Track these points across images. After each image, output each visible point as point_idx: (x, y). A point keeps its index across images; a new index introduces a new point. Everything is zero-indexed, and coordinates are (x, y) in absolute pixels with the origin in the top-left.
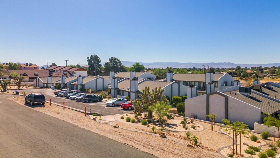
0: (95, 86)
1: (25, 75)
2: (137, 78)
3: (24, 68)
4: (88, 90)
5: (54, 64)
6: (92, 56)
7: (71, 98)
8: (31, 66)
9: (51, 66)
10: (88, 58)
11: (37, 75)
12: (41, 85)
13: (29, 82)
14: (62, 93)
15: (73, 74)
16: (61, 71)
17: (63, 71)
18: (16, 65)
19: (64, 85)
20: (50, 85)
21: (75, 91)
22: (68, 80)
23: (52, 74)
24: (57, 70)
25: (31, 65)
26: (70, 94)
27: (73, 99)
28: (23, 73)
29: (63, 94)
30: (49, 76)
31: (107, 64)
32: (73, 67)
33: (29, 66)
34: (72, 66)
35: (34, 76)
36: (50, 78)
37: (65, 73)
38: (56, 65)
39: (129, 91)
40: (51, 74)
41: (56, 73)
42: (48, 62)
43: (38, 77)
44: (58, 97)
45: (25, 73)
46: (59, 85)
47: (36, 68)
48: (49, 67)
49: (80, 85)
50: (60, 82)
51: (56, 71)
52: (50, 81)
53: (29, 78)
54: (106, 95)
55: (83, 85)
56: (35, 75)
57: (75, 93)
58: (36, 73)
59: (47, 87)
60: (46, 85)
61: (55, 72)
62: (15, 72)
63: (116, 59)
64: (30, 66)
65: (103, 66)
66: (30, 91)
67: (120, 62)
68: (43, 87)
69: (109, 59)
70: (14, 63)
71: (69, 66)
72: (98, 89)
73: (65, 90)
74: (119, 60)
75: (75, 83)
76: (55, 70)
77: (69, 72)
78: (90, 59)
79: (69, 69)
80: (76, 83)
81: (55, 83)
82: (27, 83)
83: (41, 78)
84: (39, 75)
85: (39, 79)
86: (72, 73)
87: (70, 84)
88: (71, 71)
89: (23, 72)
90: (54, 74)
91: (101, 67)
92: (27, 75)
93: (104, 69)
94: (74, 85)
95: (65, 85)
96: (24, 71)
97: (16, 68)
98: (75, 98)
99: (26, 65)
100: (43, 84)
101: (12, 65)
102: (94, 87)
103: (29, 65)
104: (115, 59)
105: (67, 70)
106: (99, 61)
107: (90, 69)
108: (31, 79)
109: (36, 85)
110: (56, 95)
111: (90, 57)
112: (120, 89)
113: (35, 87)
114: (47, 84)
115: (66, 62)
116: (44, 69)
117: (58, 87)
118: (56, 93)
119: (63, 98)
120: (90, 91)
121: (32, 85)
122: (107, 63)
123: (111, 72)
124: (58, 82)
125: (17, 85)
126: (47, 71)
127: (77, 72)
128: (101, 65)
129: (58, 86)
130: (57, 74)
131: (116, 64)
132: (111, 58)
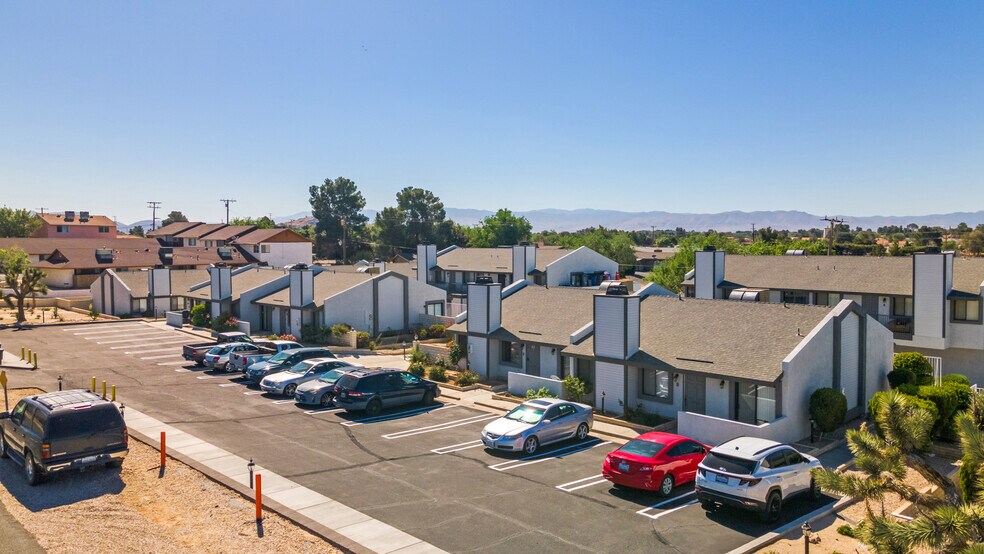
0: (371, 313)
1: (56, 258)
2: (545, 273)
3: (59, 228)
4: (343, 332)
5: (176, 217)
6: (328, 182)
7: (273, 384)
8: (87, 221)
9: (165, 223)
10: (313, 190)
11: (110, 261)
12: (123, 304)
13: (74, 287)
14: (222, 352)
15: (255, 255)
16: (209, 243)
17: (215, 244)
18: (23, 217)
19: (226, 308)
20: (161, 304)
21: (284, 347)
22: (243, 284)
23: (171, 255)
24: (190, 240)
25: (85, 216)
26: (262, 360)
27: (281, 390)
28: (51, 252)
29: (225, 359)
30: (159, 267)
31: (388, 213)
32: (252, 227)
33: (76, 222)
34: (248, 223)
35: (95, 264)
36: (162, 275)
37: (225, 249)
38: (185, 220)
39: (586, 349)
40: (167, 255)
41: (187, 249)
42: (154, 205)
43: (110, 271)
44: (202, 376)
45: (57, 252)
46: (202, 305)
47: (106, 229)
48: (159, 228)
49: (302, 309)
50: (206, 293)
51: (186, 243)
52: (161, 288)
53: (76, 273)
54: (441, 364)
55: (315, 311)
56: (98, 257)
57: (290, 358)
58: (104, 251)
59: (150, 313)
60: (143, 305)
61: (182, 245)
62: (15, 248)
63: (424, 197)
64: (81, 220)
65: (371, 223)
66: (67, 335)
67: (440, 207)
68: (133, 314)
69: (398, 194)
70: (18, 212)
71: (237, 222)
72: (382, 327)
73: (234, 339)
74: (436, 199)
75: (276, 296)
76: (181, 239)
77: (239, 248)
78: (323, 195)
79: (240, 235)
80: (283, 298)
81: (185, 297)
82: (63, 296)
83: (125, 274)
84: (118, 260)
85: (112, 277)
86: (251, 250)
87: (253, 302)
88: (247, 241)
89: (48, 245)
90: (178, 256)
91: (364, 225)
92: (66, 260)
93: (377, 235)
94: (271, 307)
95: (232, 308)
96: (54, 240)
97: (23, 231)
98: (292, 384)
99: (66, 220)
100: (132, 299)
101: (10, 219)
102: (367, 316)
103: (77, 217)
104: (420, 194)
105: (230, 239)
106: (356, 202)
107: (323, 234)
108: (84, 276)
109: (100, 301)
110: (193, 363)
111: (322, 189)
112: (522, 337)
113: (94, 313)
114: (151, 298)
115: (227, 205)
116: (142, 235)
117: (199, 316)
118: (189, 352)
119: (225, 383)
120: (353, 336)
121: (82, 305)
122: (391, 209)
123: (421, 248)
124: (196, 294)
125: (13, 307)
126: (150, 243)
127: (272, 245)
128: (366, 219)
129: (200, 311)
130: (190, 253)
131: (425, 213)
132: (405, 189)
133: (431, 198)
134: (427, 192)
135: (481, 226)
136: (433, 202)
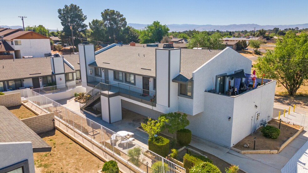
6: (66, 6)
10: (59, 11)
15: (12, 46)
63: (115, 14)
65: (88, 28)
67: (124, 20)
69: (102, 13)
74: (122, 16)
78: (64, 13)
79: (5, 36)
86: (10, 43)
88: (10, 38)
91: (85, 29)
93: (90, 34)
104: (113, 13)
106: (81, 18)
111: (64, 10)
115: (22, 19)
127: (22, 41)
128: (86, 26)
131: (116, 23)
132: (105, 10)
133: (119, 15)
134: (117, 12)
135: (146, 29)
136: (120, 17)
